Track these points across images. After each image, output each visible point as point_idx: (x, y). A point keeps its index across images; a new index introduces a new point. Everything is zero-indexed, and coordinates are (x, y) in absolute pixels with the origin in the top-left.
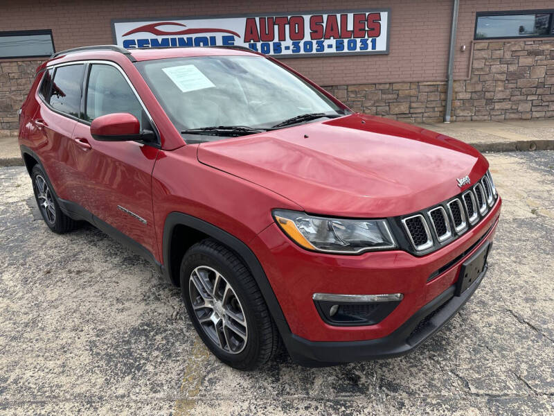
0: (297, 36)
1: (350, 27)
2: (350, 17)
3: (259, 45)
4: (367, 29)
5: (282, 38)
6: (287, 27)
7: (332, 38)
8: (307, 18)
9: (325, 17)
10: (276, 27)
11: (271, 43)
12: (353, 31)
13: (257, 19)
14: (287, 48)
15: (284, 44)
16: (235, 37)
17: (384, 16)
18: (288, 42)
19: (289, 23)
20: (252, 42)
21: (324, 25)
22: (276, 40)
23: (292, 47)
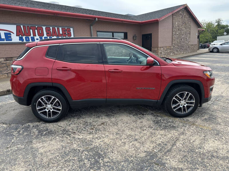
0: (41, 35)
1: (61, 33)
2: (60, 29)
3: (24, 37)
4: (67, 33)
5: (34, 35)
6: (36, 31)
7: (55, 36)
8: (44, 28)
9: (51, 28)
10: (31, 30)
11: (30, 37)
12: (62, 34)
13: (22, 26)
14: (37, 39)
15: (35, 38)
16: (11, 33)
17: (72, 29)
18: (37, 37)
19: (37, 29)
20: (20, 36)
21: (51, 31)
22: (32, 36)
23: (39, 39)
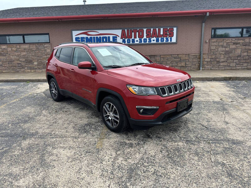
0: (141, 37)
1: (162, 33)
2: (162, 29)
3: (126, 40)
4: (168, 34)
5: (135, 37)
6: (137, 33)
7: (154, 37)
8: (145, 30)
9: (152, 29)
10: (133, 33)
11: (131, 39)
12: (163, 35)
13: (126, 30)
14: (137, 41)
15: (136, 40)
16: (117, 37)
17: (175, 29)
18: (138, 39)
19: (138, 32)
20: (124, 38)
21: (152, 32)
22: (133, 38)
23: (139, 41)
